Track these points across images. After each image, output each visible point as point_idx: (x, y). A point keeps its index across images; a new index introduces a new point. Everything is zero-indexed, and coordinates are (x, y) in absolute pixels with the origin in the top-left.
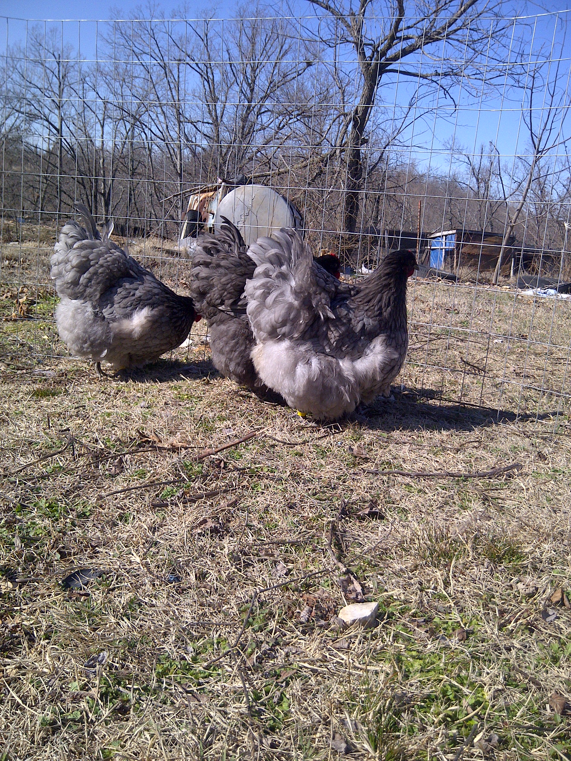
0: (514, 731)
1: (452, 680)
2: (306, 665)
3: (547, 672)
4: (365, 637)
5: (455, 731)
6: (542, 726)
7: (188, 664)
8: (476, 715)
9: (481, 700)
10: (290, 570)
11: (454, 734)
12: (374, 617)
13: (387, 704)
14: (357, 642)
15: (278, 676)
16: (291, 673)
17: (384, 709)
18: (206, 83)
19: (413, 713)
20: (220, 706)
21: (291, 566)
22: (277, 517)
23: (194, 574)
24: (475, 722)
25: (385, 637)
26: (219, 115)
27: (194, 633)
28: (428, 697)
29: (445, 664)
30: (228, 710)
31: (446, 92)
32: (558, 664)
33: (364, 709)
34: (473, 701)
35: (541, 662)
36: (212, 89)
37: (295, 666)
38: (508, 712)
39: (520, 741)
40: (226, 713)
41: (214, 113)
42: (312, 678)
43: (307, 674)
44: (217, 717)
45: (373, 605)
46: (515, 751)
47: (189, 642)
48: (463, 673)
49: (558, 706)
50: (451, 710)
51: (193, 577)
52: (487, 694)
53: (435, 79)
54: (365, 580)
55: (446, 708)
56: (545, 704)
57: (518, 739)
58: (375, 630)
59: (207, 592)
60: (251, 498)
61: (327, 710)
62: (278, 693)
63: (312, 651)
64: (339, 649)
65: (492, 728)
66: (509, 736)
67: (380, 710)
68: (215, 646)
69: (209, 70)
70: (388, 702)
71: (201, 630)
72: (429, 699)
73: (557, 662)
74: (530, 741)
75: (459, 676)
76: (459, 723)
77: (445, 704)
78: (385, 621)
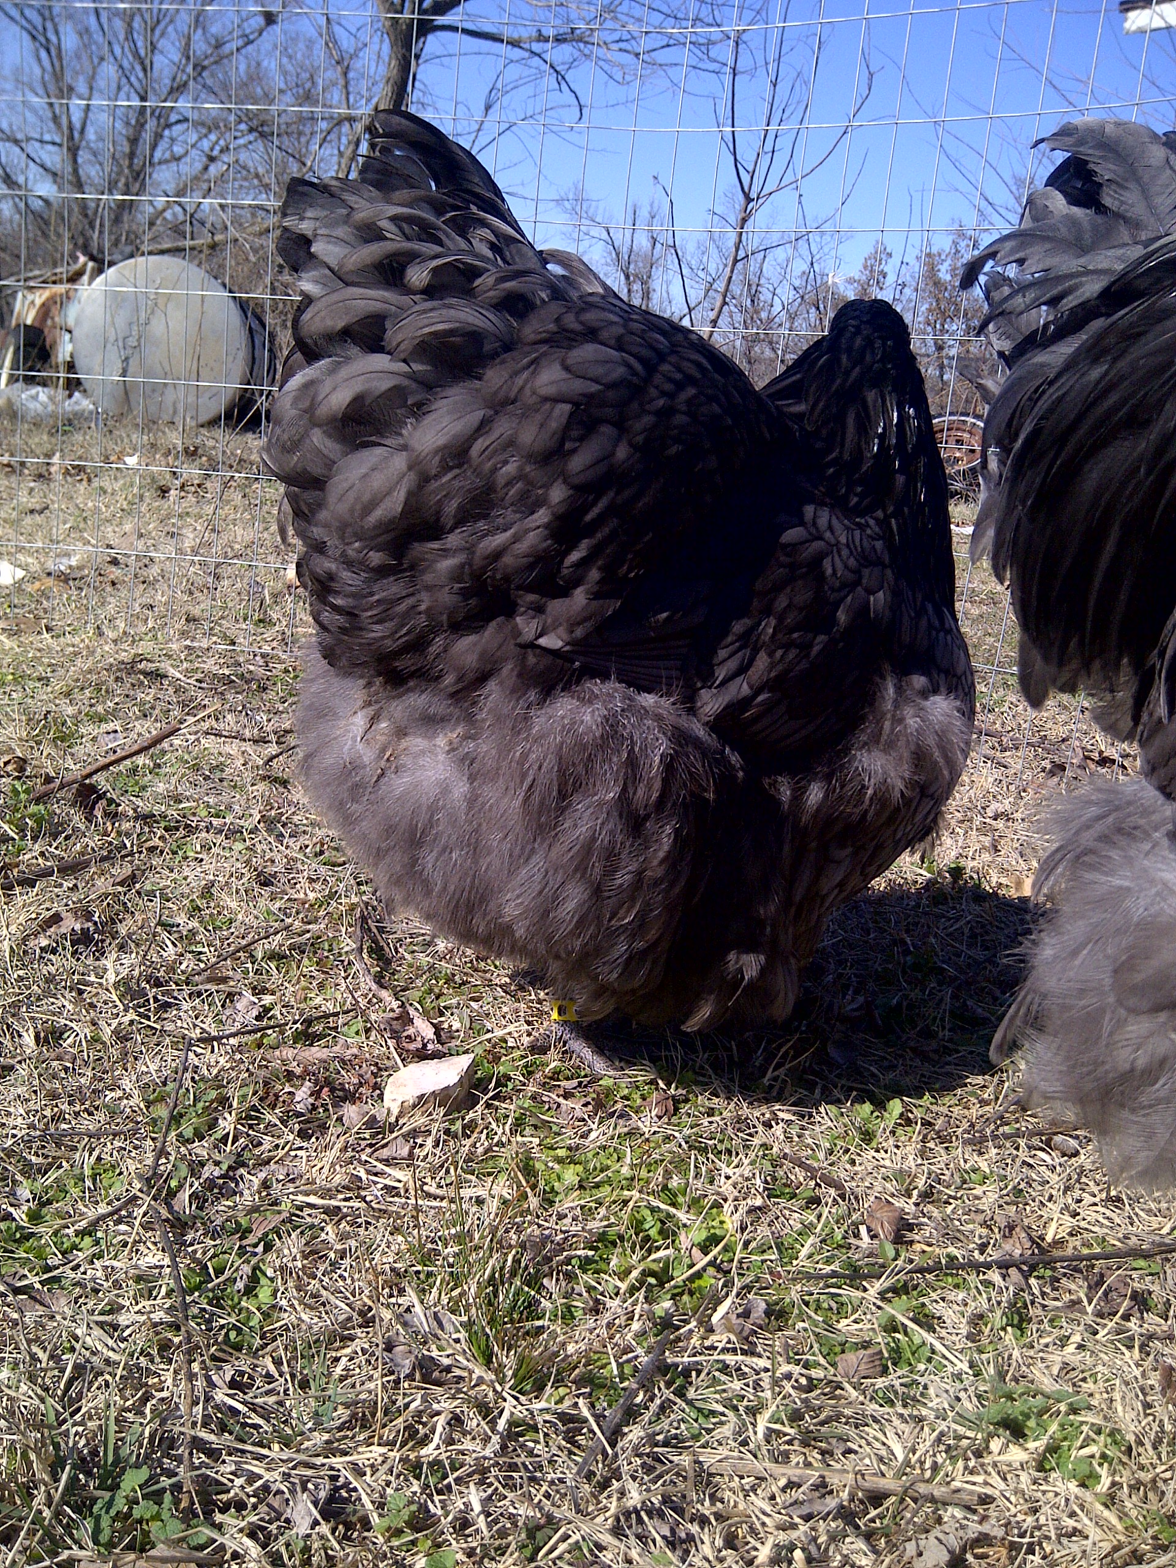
0: (799, 1287)
1: (651, 1198)
2: (312, 1199)
3: (853, 1162)
4: (447, 1132)
5: (667, 1304)
6: (856, 1269)
7: (19, 1228)
8: (711, 1263)
9: (718, 1232)
10: (267, 1010)
11: (667, 1311)
12: (466, 1086)
13: (509, 1263)
14: (430, 1141)
15: (246, 1232)
16: (274, 1220)
17: (502, 1276)
18: (43, 54)
19: (570, 1277)
20: (100, 1314)
21: (268, 999)
22: (234, 905)
23: (31, 1030)
24: (710, 1281)
25: (494, 1125)
26: (77, 125)
27: (34, 1159)
28: (602, 1237)
29: (632, 1166)
30: (123, 1319)
31: (560, 77)
32: (874, 1144)
33: (456, 1280)
34: (704, 1234)
35: (840, 1143)
36: (58, 68)
37: (286, 1206)
38: (780, 1252)
39: (813, 1306)
40: (115, 1327)
41: (64, 121)
42: (329, 1228)
43: (316, 1221)
44: (95, 1339)
45: (464, 1062)
46: (805, 1330)
47: (18, 1177)
48: (675, 1182)
49: (886, 1224)
50: (654, 1261)
51: (29, 1039)
52: (730, 1220)
53: (536, 47)
54: (442, 1014)
55: (644, 1258)
56: (856, 1225)
57: (807, 1304)
58: (471, 1115)
59: (66, 1069)
60: (172, 871)
61: (367, 1292)
62: (247, 1269)
63: (325, 1171)
64: (387, 1162)
65: (748, 1288)
66: (788, 1300)
67: (492, 1277)
68: (88, 1183)
69: (49, 25)
70: (510, 1258)
71: (51, 1150)
72: (604, 1241)
73: (870, 1140)
74: (834, 1306)
75: (665, 1187)
76: (675, 1287)
77: (641, 1249)
78: (491, 1094)
